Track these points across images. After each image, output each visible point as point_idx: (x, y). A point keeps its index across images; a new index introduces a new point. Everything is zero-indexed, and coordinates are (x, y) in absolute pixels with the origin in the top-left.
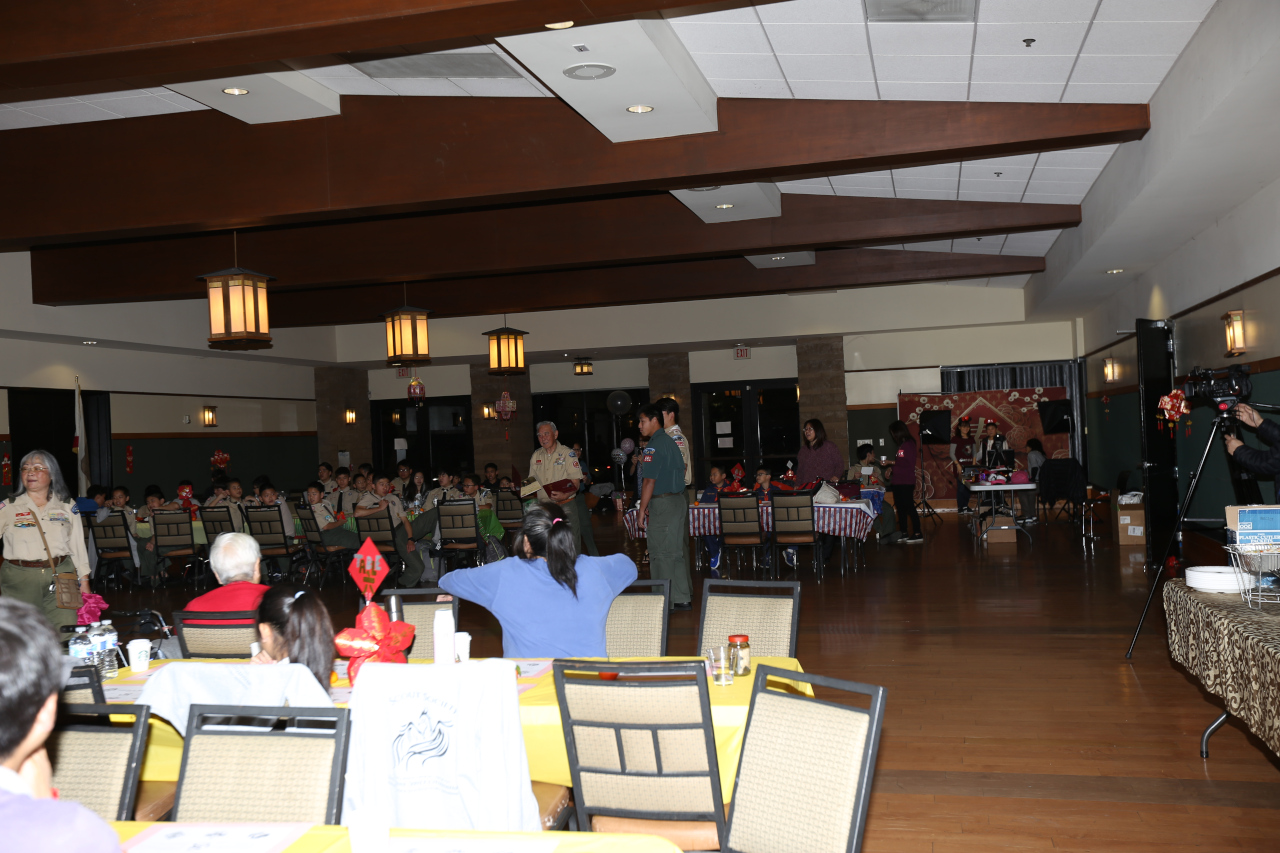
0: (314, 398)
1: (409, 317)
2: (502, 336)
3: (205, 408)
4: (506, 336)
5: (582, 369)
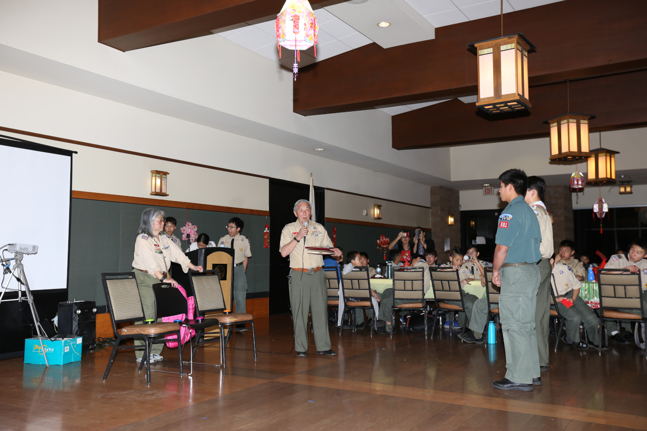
0: (429, 206)
1: (575, 121)
2: (599, 155)
3: (375, 205)
4: (604, 154)
5: (625, 189)
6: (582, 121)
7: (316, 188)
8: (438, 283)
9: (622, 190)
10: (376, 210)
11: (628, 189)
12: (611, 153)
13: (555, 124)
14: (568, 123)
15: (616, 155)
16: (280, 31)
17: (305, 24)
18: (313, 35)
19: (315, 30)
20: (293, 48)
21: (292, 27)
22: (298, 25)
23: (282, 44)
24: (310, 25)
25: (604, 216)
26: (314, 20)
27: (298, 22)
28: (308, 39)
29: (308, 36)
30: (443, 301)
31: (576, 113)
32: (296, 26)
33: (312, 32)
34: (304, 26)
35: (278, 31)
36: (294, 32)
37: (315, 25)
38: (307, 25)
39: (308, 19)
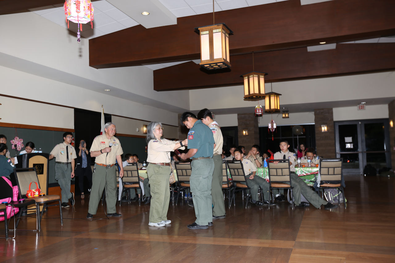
1: (257, 76)
2: (271, 96)
3: (144, 125)
4: (274, 95)
5: (285, 115)
6: (261, 76)
7: (105, 114)
8: (180, 171)
9: (284, 116)
10: (144, 128)
11: (287, 115)
12: (277, 95)
13: (247, 77)
14: (253, 77)
15: (280, 96)
16: (68, 10)
17: (84, 7)
18: (90, 14)
19: (91, 12)
20: (77, 22)
21: (75, 9)
22: (79, 7)
23: (69, 19)
24: (88, 8)
25: (274, 130)
26: (91, 5)
27: (79, 5)
28: (86, 17)
29: (86, 15)
30: (183, 182)
31: (258, 71)
32: (78, 7)
33: (89, 12)
34: (83, 8)
35: (66, 10)
36: (77, 12)
37: (91, 8)
38: (86, 8)
39: (86, 4)
